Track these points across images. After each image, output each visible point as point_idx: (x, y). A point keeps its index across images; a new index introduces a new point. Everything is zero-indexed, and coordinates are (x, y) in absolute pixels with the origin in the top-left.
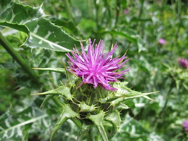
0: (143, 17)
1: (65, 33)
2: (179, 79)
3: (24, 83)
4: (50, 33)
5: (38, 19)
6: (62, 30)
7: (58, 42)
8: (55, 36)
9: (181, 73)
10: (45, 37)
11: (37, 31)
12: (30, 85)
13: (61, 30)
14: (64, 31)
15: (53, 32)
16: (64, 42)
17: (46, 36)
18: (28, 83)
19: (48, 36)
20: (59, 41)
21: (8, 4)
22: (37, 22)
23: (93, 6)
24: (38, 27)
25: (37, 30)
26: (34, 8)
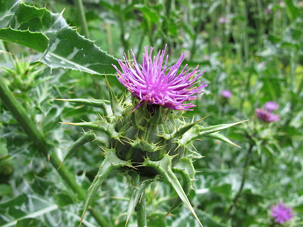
0: (195, 60)
1: (100, 50)
2: (259, 139)
3: (18, 148)
4: (76, 51)
5: (56, 31)
6: (96, 46)
7: (88, 65)
8: (84, 56)
9: (262, 129)
10: (69, 57)
11: (55, 48)
12: (28, 152)
13: (94, 46)
14: (99, 48)
15: (82, 49)
16: (99, 63)
17: (71, 55)
18: (25, 148)
19: (72, 55)
20: (90, 63)
21: (7, 11)
22: (56, 35)
23: (120, 43)
24: (58, 41)
25: (56, 46)
26: (52, 14)
